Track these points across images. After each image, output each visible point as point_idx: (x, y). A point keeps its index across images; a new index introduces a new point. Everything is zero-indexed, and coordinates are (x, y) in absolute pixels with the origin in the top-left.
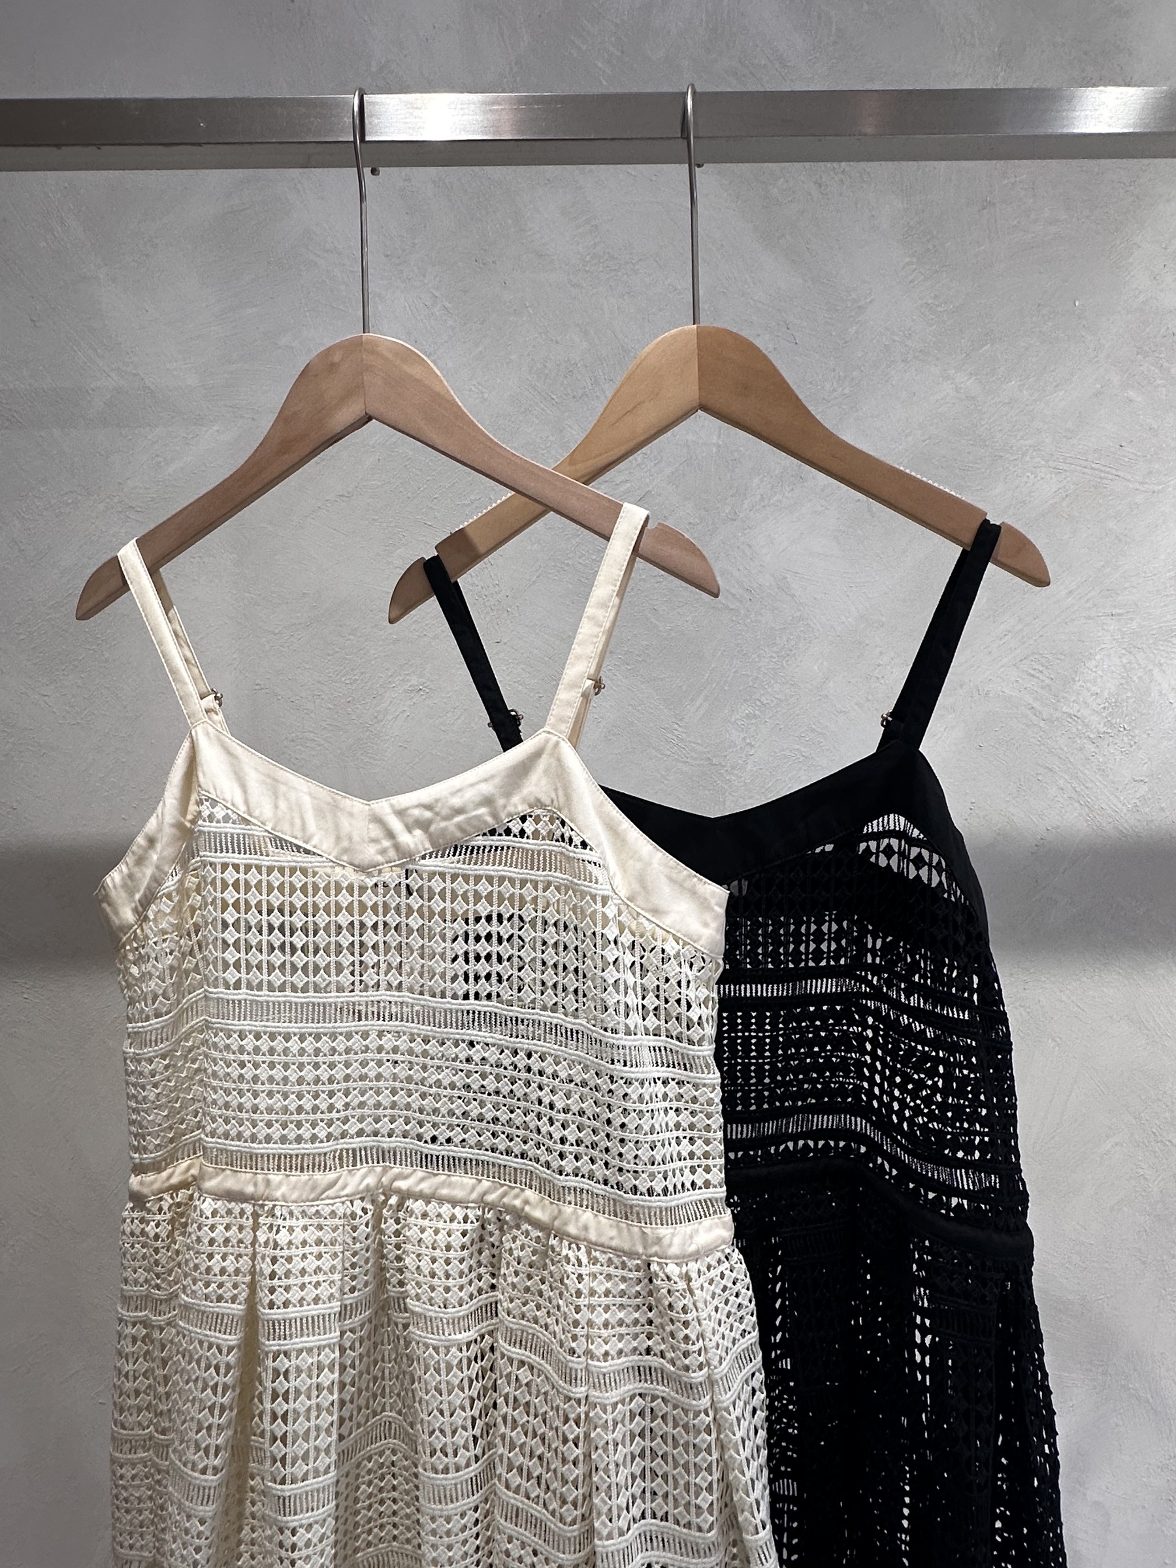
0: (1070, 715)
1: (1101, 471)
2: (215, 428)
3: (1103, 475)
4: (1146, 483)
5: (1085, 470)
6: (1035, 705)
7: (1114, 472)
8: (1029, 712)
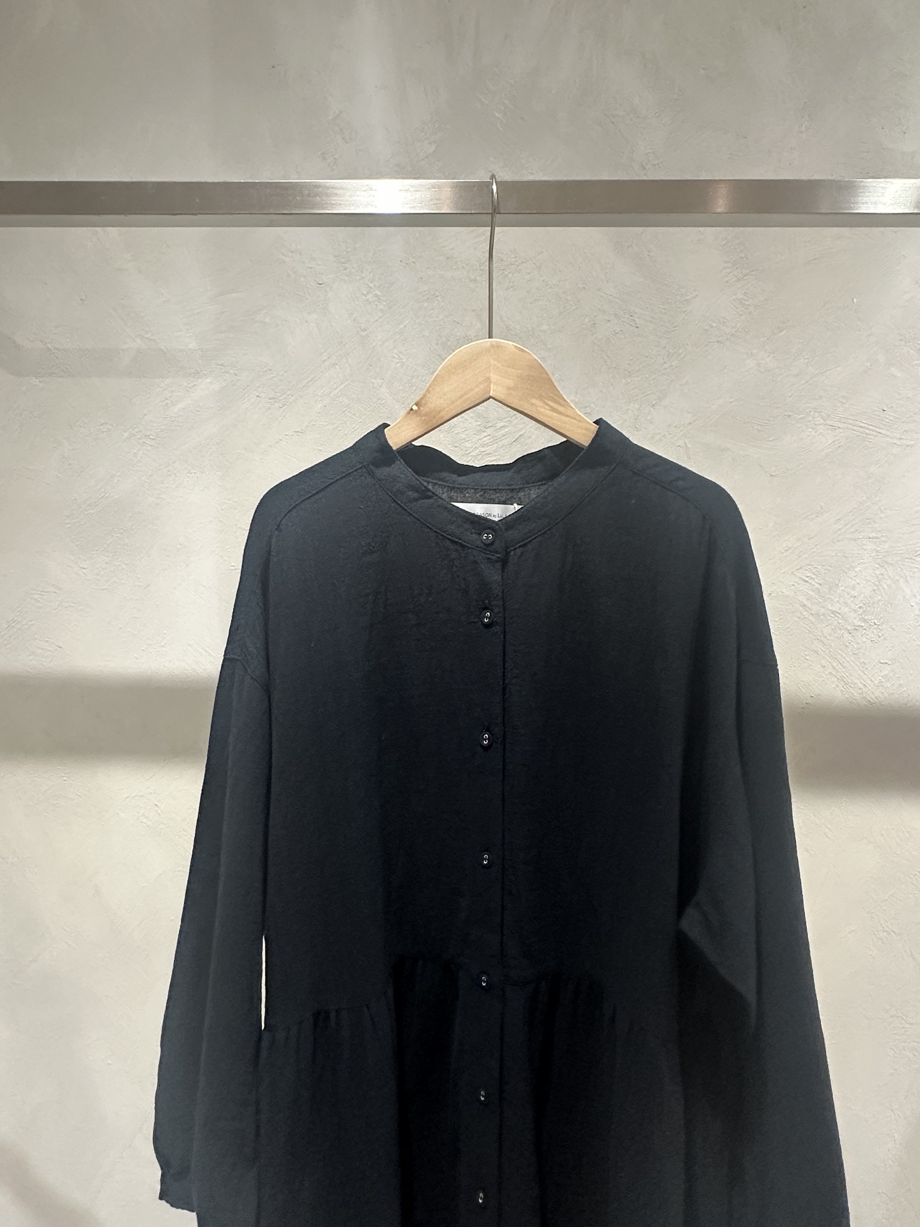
0: (833, 612)
1: (867, 429)
2: (208, 380)
3: (867, 431)
4: (901, 439)
5: (855, 428)
6: (805, 602)
7: (878, 430)
8: (801, 609)
